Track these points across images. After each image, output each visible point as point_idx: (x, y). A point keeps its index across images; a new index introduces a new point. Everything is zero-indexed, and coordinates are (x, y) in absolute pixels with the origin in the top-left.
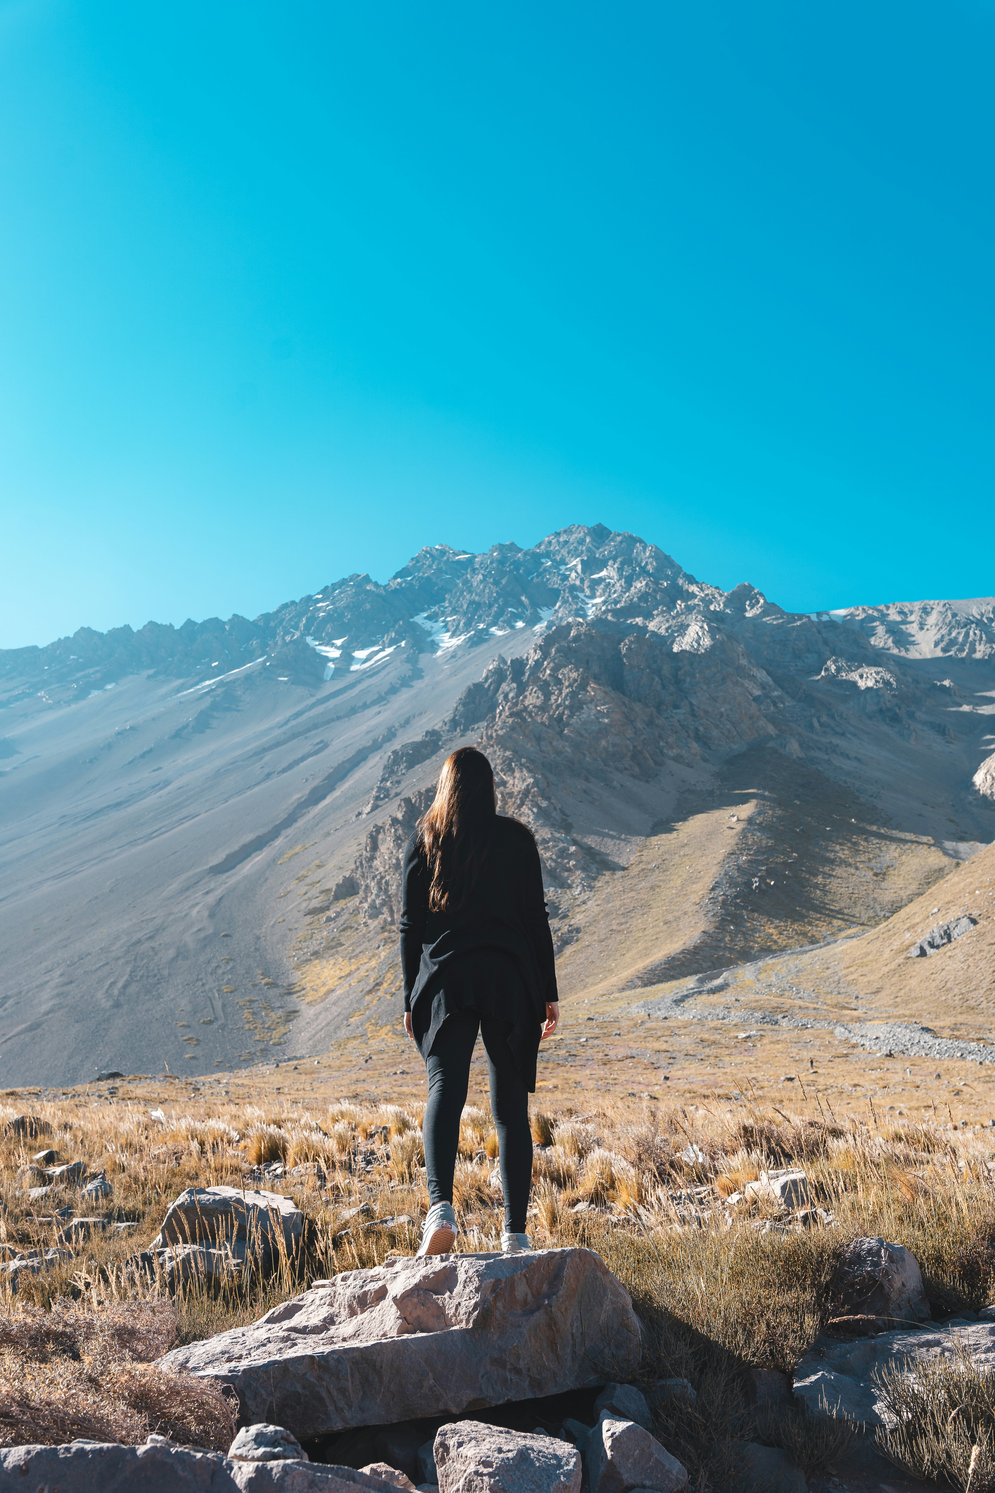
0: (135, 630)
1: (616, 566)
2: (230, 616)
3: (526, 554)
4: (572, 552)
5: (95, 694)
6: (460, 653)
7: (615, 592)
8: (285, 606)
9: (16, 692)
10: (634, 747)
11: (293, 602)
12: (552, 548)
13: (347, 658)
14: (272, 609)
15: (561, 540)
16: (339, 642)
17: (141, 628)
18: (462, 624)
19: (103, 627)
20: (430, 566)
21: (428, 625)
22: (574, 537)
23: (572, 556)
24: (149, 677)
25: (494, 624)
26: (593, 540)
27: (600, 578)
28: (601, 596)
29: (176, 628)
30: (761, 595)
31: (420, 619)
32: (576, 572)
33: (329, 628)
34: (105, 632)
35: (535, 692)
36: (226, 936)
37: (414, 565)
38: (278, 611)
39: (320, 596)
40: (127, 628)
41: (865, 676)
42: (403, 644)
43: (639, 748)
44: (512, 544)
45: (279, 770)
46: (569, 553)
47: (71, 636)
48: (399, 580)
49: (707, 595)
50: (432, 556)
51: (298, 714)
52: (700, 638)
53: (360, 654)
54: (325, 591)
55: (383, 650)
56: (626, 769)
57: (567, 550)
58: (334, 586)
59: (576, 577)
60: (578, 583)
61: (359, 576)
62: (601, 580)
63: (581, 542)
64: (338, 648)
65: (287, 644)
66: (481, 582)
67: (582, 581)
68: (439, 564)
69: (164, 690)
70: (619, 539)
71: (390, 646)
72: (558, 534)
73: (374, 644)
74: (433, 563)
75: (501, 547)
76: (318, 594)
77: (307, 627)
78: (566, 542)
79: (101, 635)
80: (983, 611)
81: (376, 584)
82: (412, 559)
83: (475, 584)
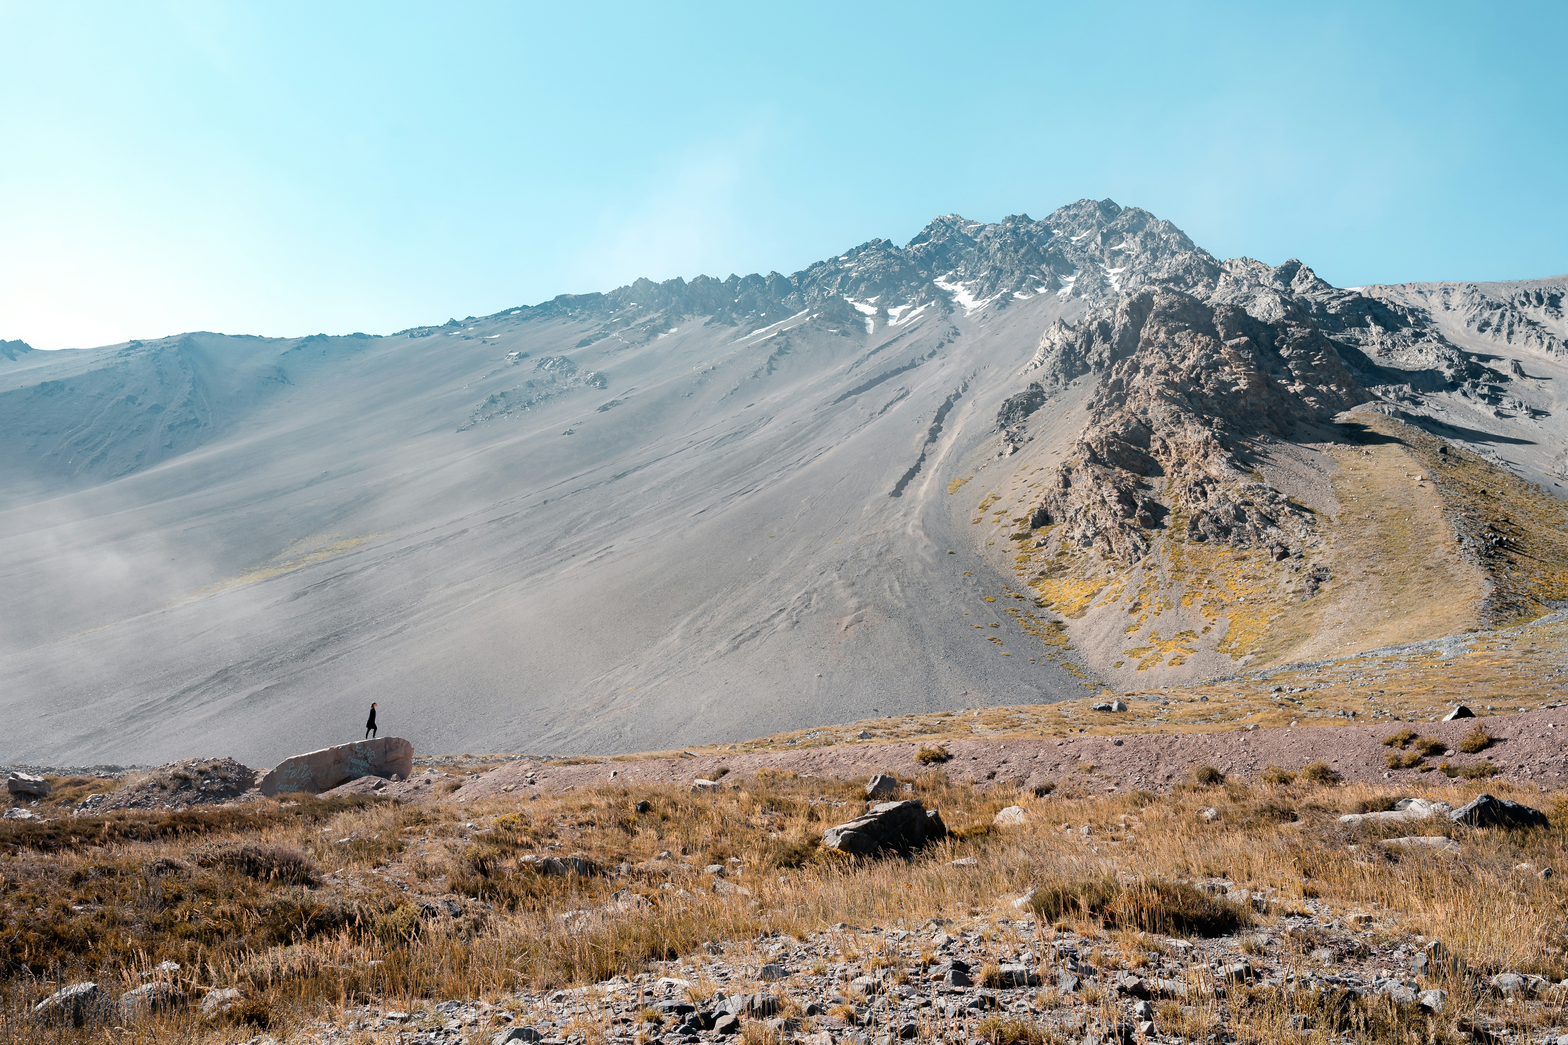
0: (687, 283)
1: (1137, 239)
2: (769, 273)
3: (1038, 225)
4: (1083, 225)
5: (662, 336)
6: (990, 315)
7: (1140, 263)
8: (814, 266)
9: (591, 333)
10: (1270, 407)
11: (822, 263)
12: (1062, 221)
13: (883, 315)
14: (804, 268)
15: (1071, 213)
16: (872, 300)
17: (691, 280)
18: (985, 288)
19: (659, 278)
20: (944, 234)
21: (948, 287)
22: (1084, 210)
23: (1083, 229)
24: (706, 324)
25: (1018, 288)
26: (1103, 214)
27: (1120, 250)
28: (1121, 267)
29: (723, 281)
30: (1311, 270)
31: (941, 282)
32: (1096, 243)
33: (862, 288)
34: (660, 283)
35: (1157, 353)
36: (951, 553)
37: (929, 232)
38: (809, 270)
39: (846, 258)
40: (680, 280)
41: (1425, 351)
42: (933, 303)
43: (1274, 408)
44: (1025, 216)
45: (879, 411)
46: (1079, 225)
47: (631, 285)
48: (917, 246)
49: (1254, 269)
50: (945, 224)
51: (858, 363)
52: (1271, 309)
53: (895, 312)
54: (850, 253)
55: (914, 308)
56: (1265, 427)
57: (1077, 222)
58: (858, 249)
59: (1096, 248)
60: (1097, 253)
61: (880, 241)
62: (1120, 252)
63: (1091, 215)
64: (872, 305)
65: (826, 300)
66: (999, 249)
67: (1102, 251)
68: (953, 232)
69: (723, 335)
70: (1131, 213)
71: (920, 305)
72: (1067, 208)
73: (904, 303)
74: (947, 231)
75: (1013, 218)
76: (844, 255)
77: (842, 285)
78: (1076, 215)
79: (657, 285)
80: (1513, 294)
81: (897, 248)
82: (927, 227)
83: (992, 252)
